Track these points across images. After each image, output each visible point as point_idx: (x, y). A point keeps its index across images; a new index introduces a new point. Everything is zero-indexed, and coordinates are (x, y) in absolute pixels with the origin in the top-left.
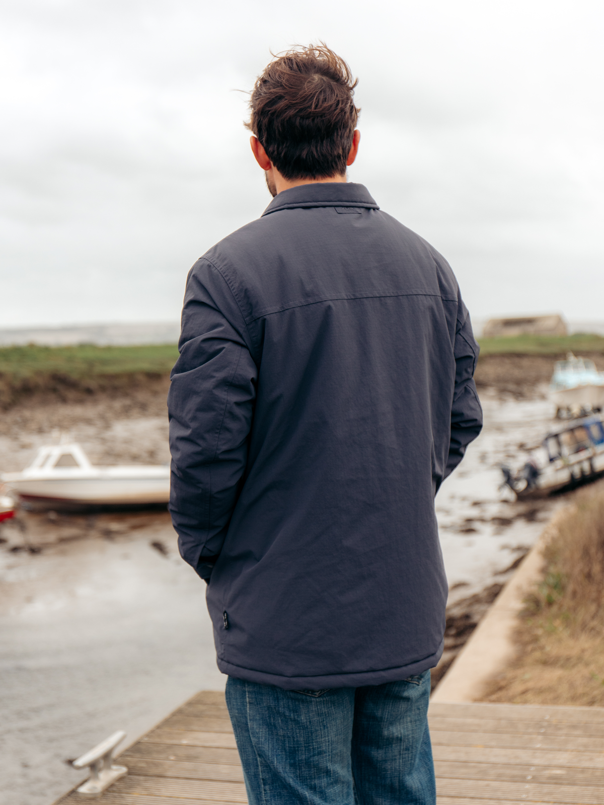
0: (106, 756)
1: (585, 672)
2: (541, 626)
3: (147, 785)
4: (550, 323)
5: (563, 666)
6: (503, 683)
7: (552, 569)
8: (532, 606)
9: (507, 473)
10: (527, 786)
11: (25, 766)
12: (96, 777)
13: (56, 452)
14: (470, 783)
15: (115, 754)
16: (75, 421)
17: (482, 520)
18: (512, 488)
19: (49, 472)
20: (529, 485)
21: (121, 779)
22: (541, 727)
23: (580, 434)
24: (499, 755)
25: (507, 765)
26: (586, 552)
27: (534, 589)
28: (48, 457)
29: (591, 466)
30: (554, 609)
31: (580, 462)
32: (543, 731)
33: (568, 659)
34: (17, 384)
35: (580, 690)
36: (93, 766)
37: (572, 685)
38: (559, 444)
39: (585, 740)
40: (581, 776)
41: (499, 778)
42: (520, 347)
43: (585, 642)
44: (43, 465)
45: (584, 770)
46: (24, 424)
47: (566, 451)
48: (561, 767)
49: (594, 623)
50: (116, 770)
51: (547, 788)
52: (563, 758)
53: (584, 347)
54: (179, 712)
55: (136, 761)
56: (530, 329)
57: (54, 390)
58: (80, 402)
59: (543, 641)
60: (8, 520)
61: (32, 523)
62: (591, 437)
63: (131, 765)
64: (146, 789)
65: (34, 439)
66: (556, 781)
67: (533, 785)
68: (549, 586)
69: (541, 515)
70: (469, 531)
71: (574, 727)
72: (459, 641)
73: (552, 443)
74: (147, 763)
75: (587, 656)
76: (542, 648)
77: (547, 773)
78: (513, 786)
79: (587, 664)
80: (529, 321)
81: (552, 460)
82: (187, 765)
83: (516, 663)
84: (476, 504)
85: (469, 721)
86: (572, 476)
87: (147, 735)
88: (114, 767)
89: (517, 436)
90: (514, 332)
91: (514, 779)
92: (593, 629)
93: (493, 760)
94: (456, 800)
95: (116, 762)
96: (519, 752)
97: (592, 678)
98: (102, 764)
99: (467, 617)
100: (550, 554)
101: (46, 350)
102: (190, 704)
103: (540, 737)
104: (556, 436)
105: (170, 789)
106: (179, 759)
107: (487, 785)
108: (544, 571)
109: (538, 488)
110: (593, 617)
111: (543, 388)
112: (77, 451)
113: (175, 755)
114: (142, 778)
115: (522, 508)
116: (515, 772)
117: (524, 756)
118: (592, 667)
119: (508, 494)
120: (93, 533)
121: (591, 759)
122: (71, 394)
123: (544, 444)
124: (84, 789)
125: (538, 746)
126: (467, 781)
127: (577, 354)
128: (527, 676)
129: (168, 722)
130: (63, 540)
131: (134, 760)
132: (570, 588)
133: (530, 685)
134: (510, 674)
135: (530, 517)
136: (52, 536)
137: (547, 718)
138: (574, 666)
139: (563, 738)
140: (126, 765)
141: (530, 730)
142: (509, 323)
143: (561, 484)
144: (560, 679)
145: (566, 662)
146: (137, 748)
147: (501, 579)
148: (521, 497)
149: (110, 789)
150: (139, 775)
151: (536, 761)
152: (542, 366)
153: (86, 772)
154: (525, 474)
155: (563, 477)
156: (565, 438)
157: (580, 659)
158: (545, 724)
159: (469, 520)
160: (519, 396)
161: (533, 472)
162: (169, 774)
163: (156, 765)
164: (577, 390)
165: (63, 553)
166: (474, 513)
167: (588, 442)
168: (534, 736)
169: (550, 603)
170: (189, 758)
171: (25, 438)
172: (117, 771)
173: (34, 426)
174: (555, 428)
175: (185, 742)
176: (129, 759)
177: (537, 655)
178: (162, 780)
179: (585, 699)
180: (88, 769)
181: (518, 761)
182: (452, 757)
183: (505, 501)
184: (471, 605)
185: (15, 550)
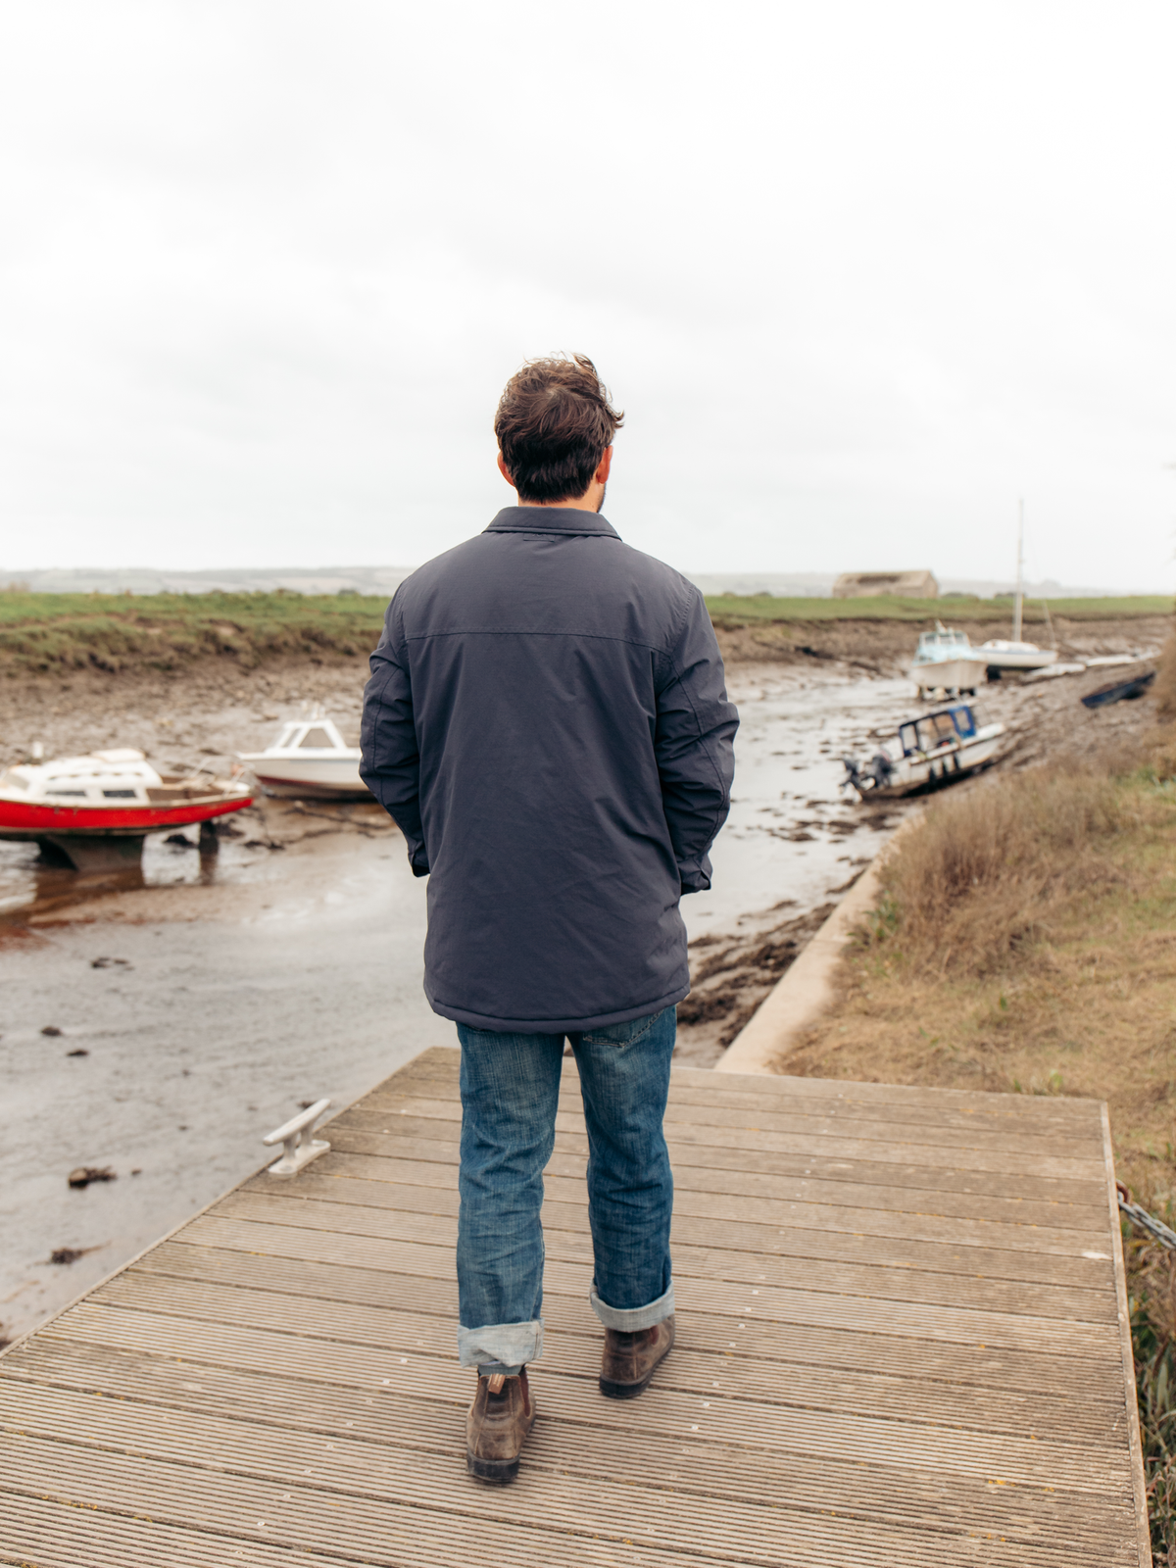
0: (305, 1130)
1: (913, 1027)
2: (867, 968)
3: (352, 1165)
4: (918, 582)
5: (887, 1019)
6: (814, 1036)
7: (887, 896)
8: (859, 942)
9: (851, 768)
10: (804, 1183)
11: (252, 1109)
12: (292, 1155)
13: (305, 727)
14: (737, 1175)
15: (316, 1128)
16: (331, 688)
17: (819, 825)
18: (857, 786)
19: (295, 752)
20: (876, 785)
21: (322, 1157)
22: (832, 1108)
23: (944, 722)
24: (775, 1142)
25: (784, 1155)
26: (928, 877)
27: (863, 920)
28: (296, 732)
29: (956, 762)
30: (885, 947)
31: (941, 756)
32: (833, 1112)
33: (895, 1010)
34: (262, 642)
35: (905, 1050)
36: (288, 1142)
37: (896, 1043)
38: (917, 733)
39: (882, 1127)
40: (869, 1172)
41: (772, 1171)
42: (878, 612)
43: (918, 990)
44: (287, 745)
45: (875, 1165)
46: (268, 691)
47: (925, 742)
48: (848, 1160)
49: (929, 967)
50: (317, 1146)
51: (827, 1186)
52: (852, 1149)
53: (958, 613)
54: (403, 1073)
55: (343, 1134)
56: (892, 588)
57: (307, 650)
58: (338, 665)
59: (865, 988)
60: (245, 811)
61: (273, 812)
62: (957, 729)
63: (336, 1139)
64: (351, 1170)
65: (280, 709)
66: (840, 1177)
67: (812, 1181)
68: (881, 916)
69: (889, 822)
70: (803, 838)
71: (871, 1109)
72: (776, 974)
73: (909, 732)
74: (356, 1137)
75: (917, 1007)
76: (864, 995)
77: (830, 1167)
78: (787, 1182)
79: (917, 1018)
80: (892, 578)
81: (907, 754)
82: (403, 1141)
83: (833, 1011)
84: (813, 804)
85: (746, 1096)
86: (931, 773)
87: (360, 1102)
88: (315, 1142)
89: (867, 722)
90: (873, 591)
91: (789, 1174)
92: (928, 973)
93: (768, 1147)
94: (716, 1197)
95: (318, 1135)
96: (800, 1139)
97: (921, 1034)
98: (299, 1138)
99: (791, 945)
100: (887, 877)
101: (299, 598)
102: (416, 1063)
103: (828, 1121)
104: (914, 723)
105: (378, 1171)
106: (394, 1133)
107: (757, 1180)
108: (878, 897)
109: (889, 787)
110: (929, 961)
111: (904, 663)
112: (329, 726)
113: (391, 1129)
114: (347, 1156)
115: (868, 812)
116: (792, 1165)
117: (806, 1144)
118: (922, 1022)
119: (851, 793)
120: (347, 826)
121: (886, 1152)
122: (327, 656)
123: (899, 734)
124: (275, 1169)
125: (825, 1132)
126: (732, 1173)
127: (948, 621)
128: (843, 1029)
129: (386, 1086)
130: (309, 835)
131: (338, 1134)
132: (906, 922)
133: (847, 1040)
134: (823, 1026)
135: (877, 823)
136: (297, 830)
137: (841, 1096)
138: (901, 1018)
139: (856, 1122)
140: (331, 1141)
141: (818, 1112)
142: (866, 580)
143: (918, 782)
144: (882, 1035)
145: (891, 1014)
146: (347, 1118)
147: (833, 899)
148: (867, 799)
149: (307, 1169)
150: (344, 1152)
151: (818, 1152)
152: (905, 634)
153: (280, 1149)
154: (872, 770)
155: (921, 774)
156: (925, 726)
157: (909, 1010)
158: (837, 1104)
159: (804, 824)
160: (875, 671)
161: (885, 768)
162: (380, 1152)
163: (366, 1140)
164: (945, 666)
165: (310, 851)
166: (809, 815)
167: (953, 734)
168: (821, 1119)
169: (881, 939)
170: (406, 1133)
171: (270, 709)
172: (319, 1147)
173: (280, 694)
174: (915, 713)
175: (404, 1112)
176: (335, 1131)
177: (859, 1002)
178: (370, 1159)
179: (909, 1062)
180: (281, 1145)
181: (797, 1150)
182: (719, 1142)
183: (848, 802)
184: (795, 930)
185: (252, 845)
